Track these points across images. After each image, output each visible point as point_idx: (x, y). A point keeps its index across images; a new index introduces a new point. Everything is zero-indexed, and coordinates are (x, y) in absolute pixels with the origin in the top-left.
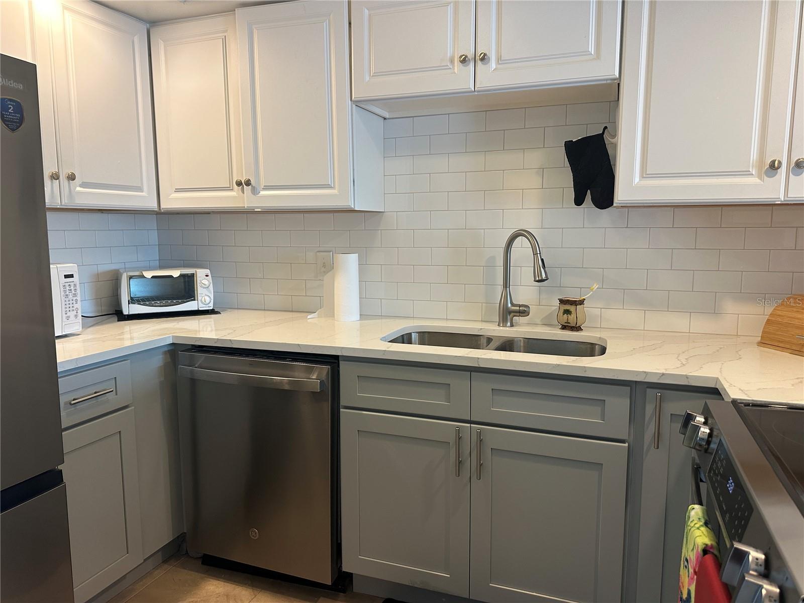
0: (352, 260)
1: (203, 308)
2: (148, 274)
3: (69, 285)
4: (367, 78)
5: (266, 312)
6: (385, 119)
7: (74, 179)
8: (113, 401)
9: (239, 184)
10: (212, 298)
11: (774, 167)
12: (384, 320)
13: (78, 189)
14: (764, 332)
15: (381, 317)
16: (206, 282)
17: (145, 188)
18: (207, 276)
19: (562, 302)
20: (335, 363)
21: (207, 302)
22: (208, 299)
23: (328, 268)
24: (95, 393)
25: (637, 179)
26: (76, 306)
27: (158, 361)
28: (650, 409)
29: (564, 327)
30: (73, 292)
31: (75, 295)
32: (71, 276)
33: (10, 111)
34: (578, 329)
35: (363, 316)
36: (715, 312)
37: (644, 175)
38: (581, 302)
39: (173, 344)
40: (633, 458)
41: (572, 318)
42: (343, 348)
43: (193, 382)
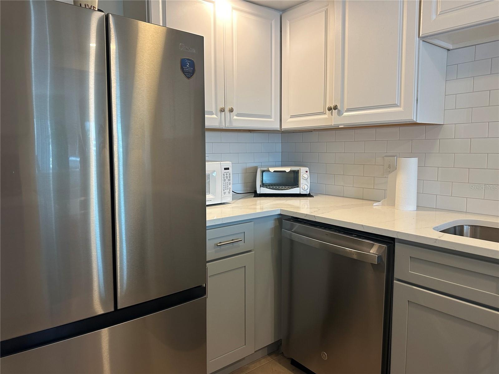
0: (413, 163)
1: (303, 192)
2: (272, 170)
3: (227, 174)
4: (434, 17)
5: (344, 198)
6: (448, 50)
7: (232, 112)
8: (242, 247)
9: (330, 109)
10: (309, 186)
12: (437, 213)
13: (235, 117)
15: (436, 209)
16: (306, 176)
17: (273, 116)
18: (307, 172)
20: (392, 243)
21: (306, 189)
22: (306, 187)
23: (392, 168)
24: (232, 240)
26: (229, 186)
27: (271, 225)
30: (228, 178)
31: (229, 180)
32: (228, 169)
33: (187, 66)
35: (419, 207)
39: (280, 214)
42: (398, 232)
43: (292, 242)
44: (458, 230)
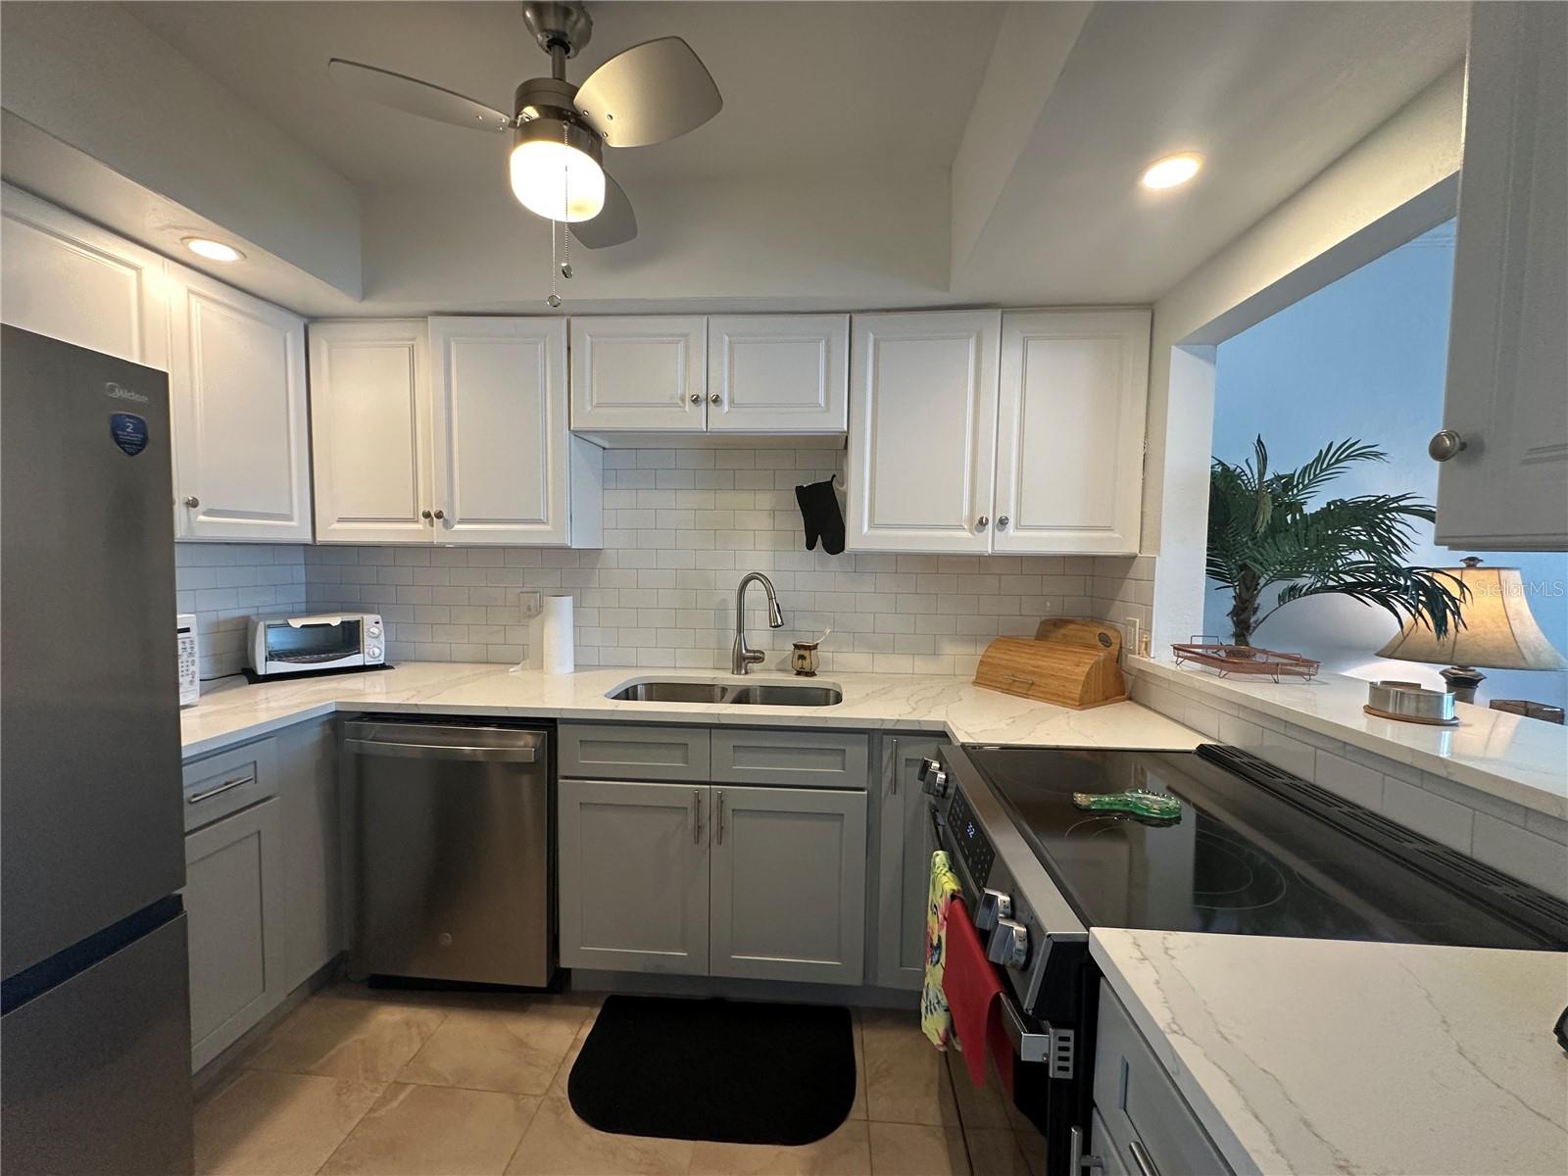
0: (567, 603)
1: (370, 662)
2: (296, 623)
3: (184, 642)
4: (589, 408)
5: (453, 664)
6: (604, 449)
7: (195, 506)
8: (251, 793)
9: (427, 515)
10: (383, 650)
11: (982, 523)
12: (601, 672)
13: (202, 518)
14: (978, 672)
15: (599, 667)
16: (375, 631)
17: (296, 516)
18: (377, 623)
19: (796, 646)
20: (551, 727)
21: (377, 655)
22: (377, 651)
23: (534, 612)
24: (227, 784)
25: (866, 529)
26: (192, 668)
27: (314, 735)
28: (886, 755)
29: (799, 673)
30: (189, 651)
31: (191, 654)
32: (187, 630)
33: (128, 430)
34: (811, 674)
35: (579, 667)
36: (935, 653)
37: (872, 525)
38: (815, 647)
39: (336, 712)
40: (873, 805)
41: (806, 664)
42: (562, 709)
43: (361, 759)
44: (629, 694)
